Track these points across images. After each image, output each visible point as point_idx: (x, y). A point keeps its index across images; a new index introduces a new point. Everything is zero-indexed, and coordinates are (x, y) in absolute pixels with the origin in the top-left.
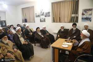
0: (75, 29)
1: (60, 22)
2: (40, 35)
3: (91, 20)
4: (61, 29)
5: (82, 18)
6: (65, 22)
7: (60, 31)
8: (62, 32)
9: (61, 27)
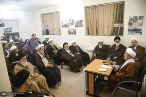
0: (119, 45)
1: (97, 34)
2: (69, 54)
3: (141, 33)
4: (98, 45)
5: (129, 30)
6: (104, 35)
7: (97, 48)
8: (100, 50)
9: (99, 43)
